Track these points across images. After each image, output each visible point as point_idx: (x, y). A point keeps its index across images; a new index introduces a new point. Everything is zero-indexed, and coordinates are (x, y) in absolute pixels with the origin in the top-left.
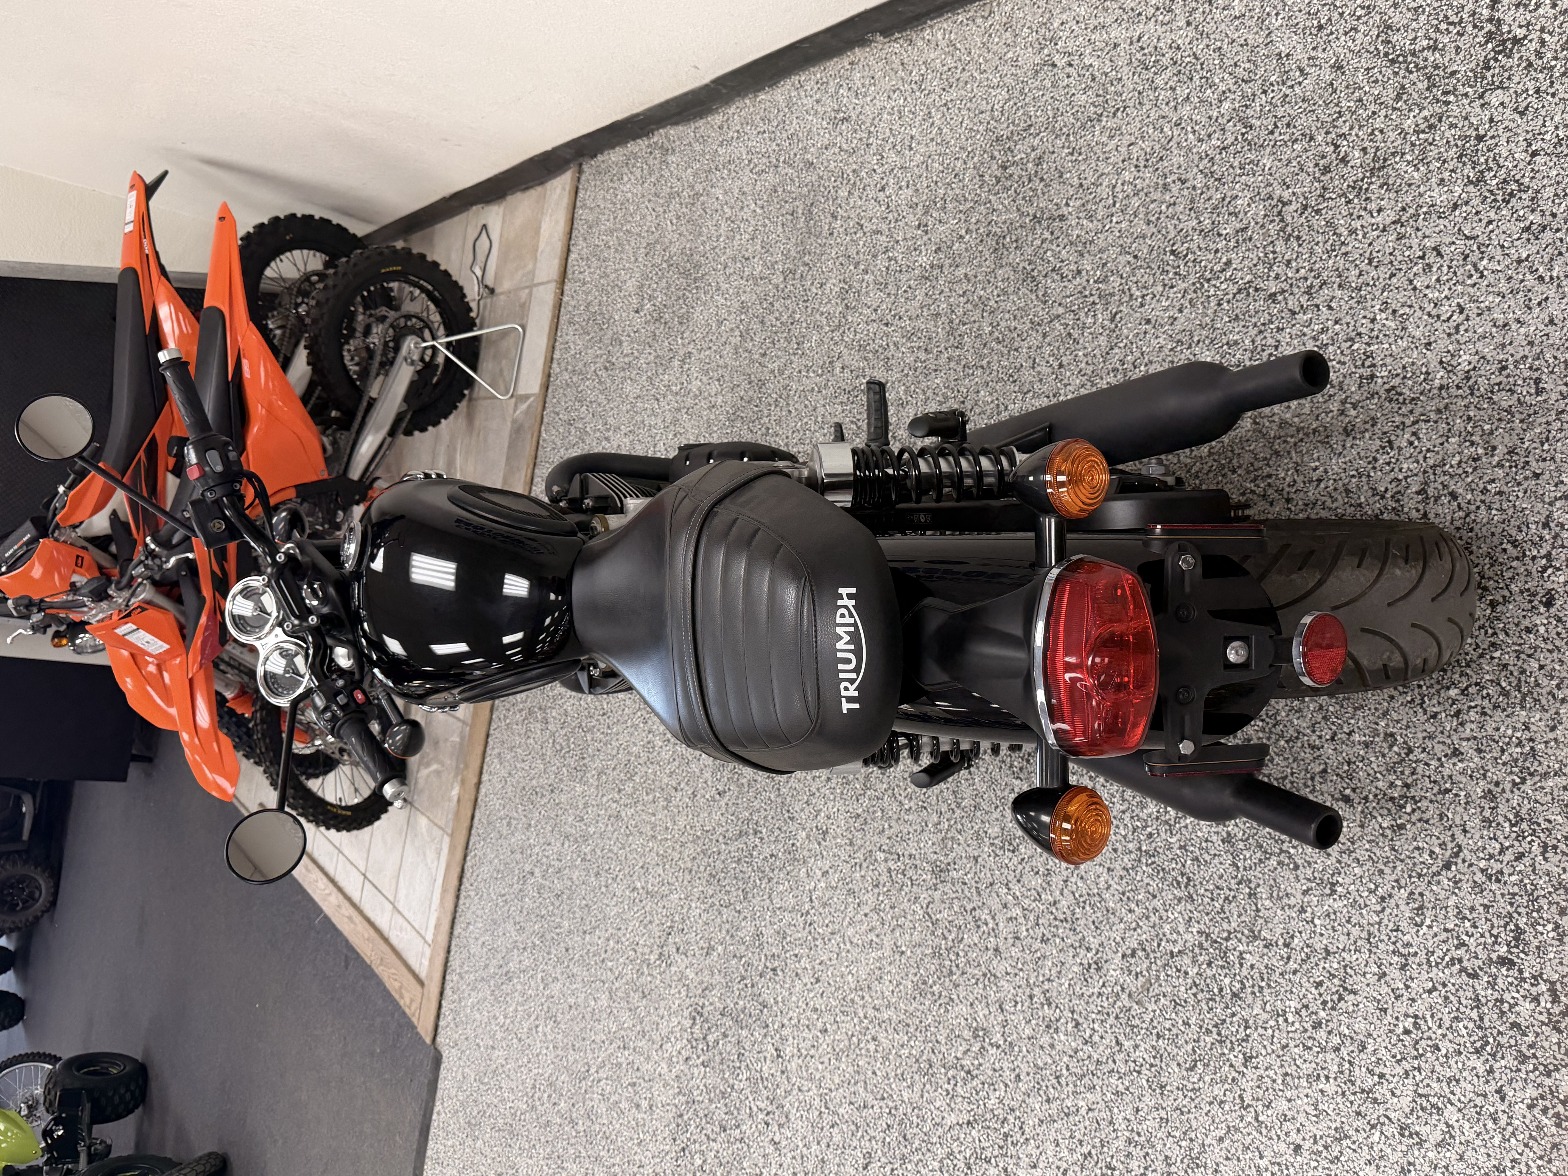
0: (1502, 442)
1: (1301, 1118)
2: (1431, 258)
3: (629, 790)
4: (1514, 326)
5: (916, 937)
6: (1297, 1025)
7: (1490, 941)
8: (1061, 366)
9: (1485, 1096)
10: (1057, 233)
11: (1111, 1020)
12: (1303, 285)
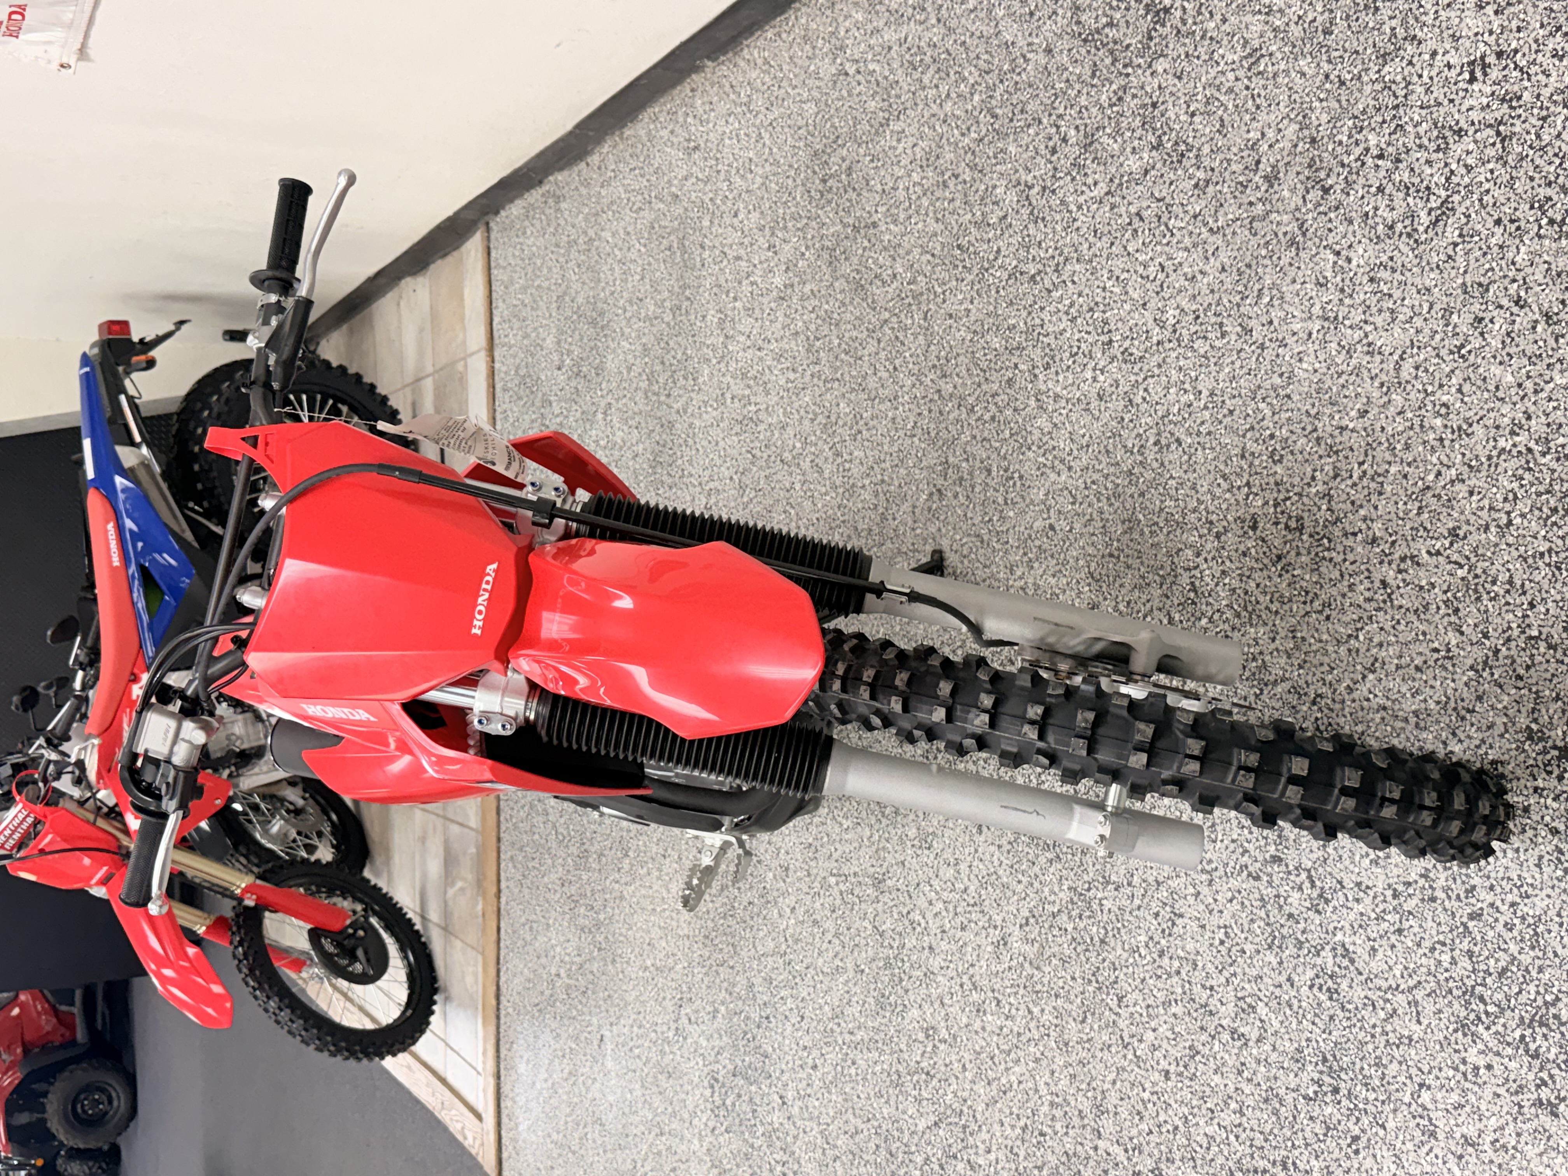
0: (1205, 385)
1: (1165, 1044)
2: (1136, 223)
3: (626, 867)
4: (1199, 277)
5: (871, 953)
6: (1148, 958)
7: (1263, 843)
8: (895, 369)
9: (1280, 986)
10: (873, 240)
11: (1022, 991)
12: (1052, 263)
